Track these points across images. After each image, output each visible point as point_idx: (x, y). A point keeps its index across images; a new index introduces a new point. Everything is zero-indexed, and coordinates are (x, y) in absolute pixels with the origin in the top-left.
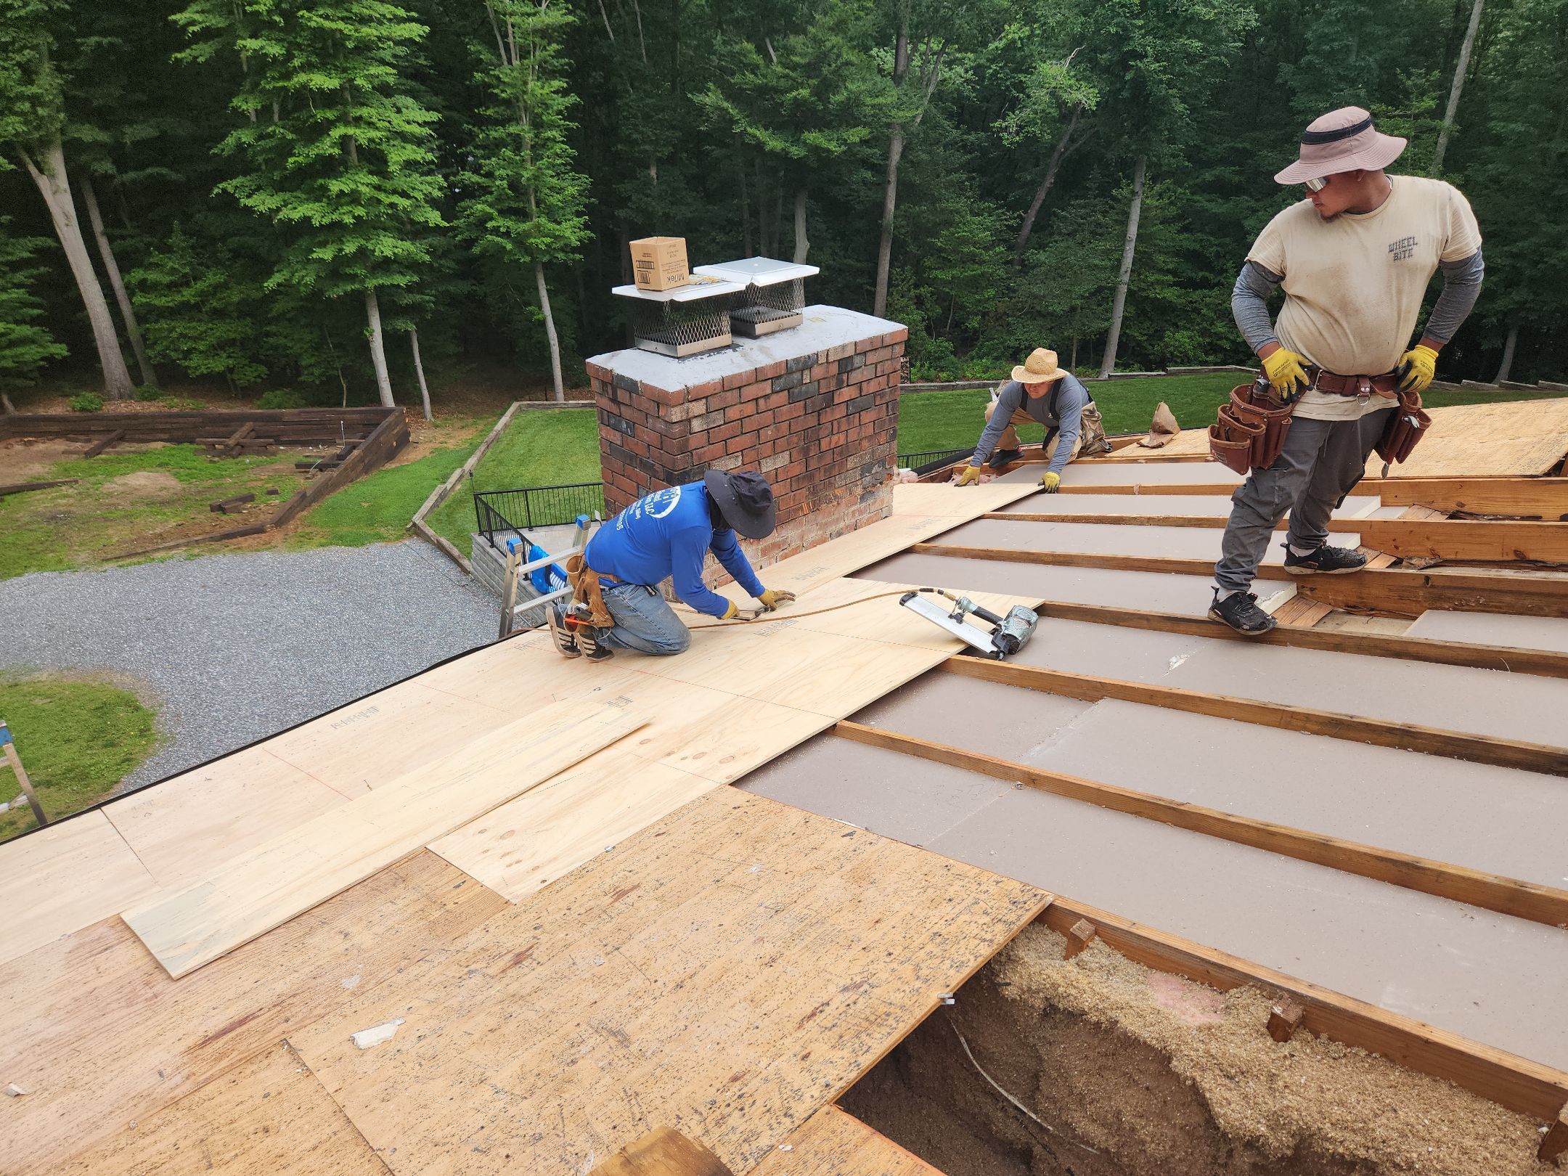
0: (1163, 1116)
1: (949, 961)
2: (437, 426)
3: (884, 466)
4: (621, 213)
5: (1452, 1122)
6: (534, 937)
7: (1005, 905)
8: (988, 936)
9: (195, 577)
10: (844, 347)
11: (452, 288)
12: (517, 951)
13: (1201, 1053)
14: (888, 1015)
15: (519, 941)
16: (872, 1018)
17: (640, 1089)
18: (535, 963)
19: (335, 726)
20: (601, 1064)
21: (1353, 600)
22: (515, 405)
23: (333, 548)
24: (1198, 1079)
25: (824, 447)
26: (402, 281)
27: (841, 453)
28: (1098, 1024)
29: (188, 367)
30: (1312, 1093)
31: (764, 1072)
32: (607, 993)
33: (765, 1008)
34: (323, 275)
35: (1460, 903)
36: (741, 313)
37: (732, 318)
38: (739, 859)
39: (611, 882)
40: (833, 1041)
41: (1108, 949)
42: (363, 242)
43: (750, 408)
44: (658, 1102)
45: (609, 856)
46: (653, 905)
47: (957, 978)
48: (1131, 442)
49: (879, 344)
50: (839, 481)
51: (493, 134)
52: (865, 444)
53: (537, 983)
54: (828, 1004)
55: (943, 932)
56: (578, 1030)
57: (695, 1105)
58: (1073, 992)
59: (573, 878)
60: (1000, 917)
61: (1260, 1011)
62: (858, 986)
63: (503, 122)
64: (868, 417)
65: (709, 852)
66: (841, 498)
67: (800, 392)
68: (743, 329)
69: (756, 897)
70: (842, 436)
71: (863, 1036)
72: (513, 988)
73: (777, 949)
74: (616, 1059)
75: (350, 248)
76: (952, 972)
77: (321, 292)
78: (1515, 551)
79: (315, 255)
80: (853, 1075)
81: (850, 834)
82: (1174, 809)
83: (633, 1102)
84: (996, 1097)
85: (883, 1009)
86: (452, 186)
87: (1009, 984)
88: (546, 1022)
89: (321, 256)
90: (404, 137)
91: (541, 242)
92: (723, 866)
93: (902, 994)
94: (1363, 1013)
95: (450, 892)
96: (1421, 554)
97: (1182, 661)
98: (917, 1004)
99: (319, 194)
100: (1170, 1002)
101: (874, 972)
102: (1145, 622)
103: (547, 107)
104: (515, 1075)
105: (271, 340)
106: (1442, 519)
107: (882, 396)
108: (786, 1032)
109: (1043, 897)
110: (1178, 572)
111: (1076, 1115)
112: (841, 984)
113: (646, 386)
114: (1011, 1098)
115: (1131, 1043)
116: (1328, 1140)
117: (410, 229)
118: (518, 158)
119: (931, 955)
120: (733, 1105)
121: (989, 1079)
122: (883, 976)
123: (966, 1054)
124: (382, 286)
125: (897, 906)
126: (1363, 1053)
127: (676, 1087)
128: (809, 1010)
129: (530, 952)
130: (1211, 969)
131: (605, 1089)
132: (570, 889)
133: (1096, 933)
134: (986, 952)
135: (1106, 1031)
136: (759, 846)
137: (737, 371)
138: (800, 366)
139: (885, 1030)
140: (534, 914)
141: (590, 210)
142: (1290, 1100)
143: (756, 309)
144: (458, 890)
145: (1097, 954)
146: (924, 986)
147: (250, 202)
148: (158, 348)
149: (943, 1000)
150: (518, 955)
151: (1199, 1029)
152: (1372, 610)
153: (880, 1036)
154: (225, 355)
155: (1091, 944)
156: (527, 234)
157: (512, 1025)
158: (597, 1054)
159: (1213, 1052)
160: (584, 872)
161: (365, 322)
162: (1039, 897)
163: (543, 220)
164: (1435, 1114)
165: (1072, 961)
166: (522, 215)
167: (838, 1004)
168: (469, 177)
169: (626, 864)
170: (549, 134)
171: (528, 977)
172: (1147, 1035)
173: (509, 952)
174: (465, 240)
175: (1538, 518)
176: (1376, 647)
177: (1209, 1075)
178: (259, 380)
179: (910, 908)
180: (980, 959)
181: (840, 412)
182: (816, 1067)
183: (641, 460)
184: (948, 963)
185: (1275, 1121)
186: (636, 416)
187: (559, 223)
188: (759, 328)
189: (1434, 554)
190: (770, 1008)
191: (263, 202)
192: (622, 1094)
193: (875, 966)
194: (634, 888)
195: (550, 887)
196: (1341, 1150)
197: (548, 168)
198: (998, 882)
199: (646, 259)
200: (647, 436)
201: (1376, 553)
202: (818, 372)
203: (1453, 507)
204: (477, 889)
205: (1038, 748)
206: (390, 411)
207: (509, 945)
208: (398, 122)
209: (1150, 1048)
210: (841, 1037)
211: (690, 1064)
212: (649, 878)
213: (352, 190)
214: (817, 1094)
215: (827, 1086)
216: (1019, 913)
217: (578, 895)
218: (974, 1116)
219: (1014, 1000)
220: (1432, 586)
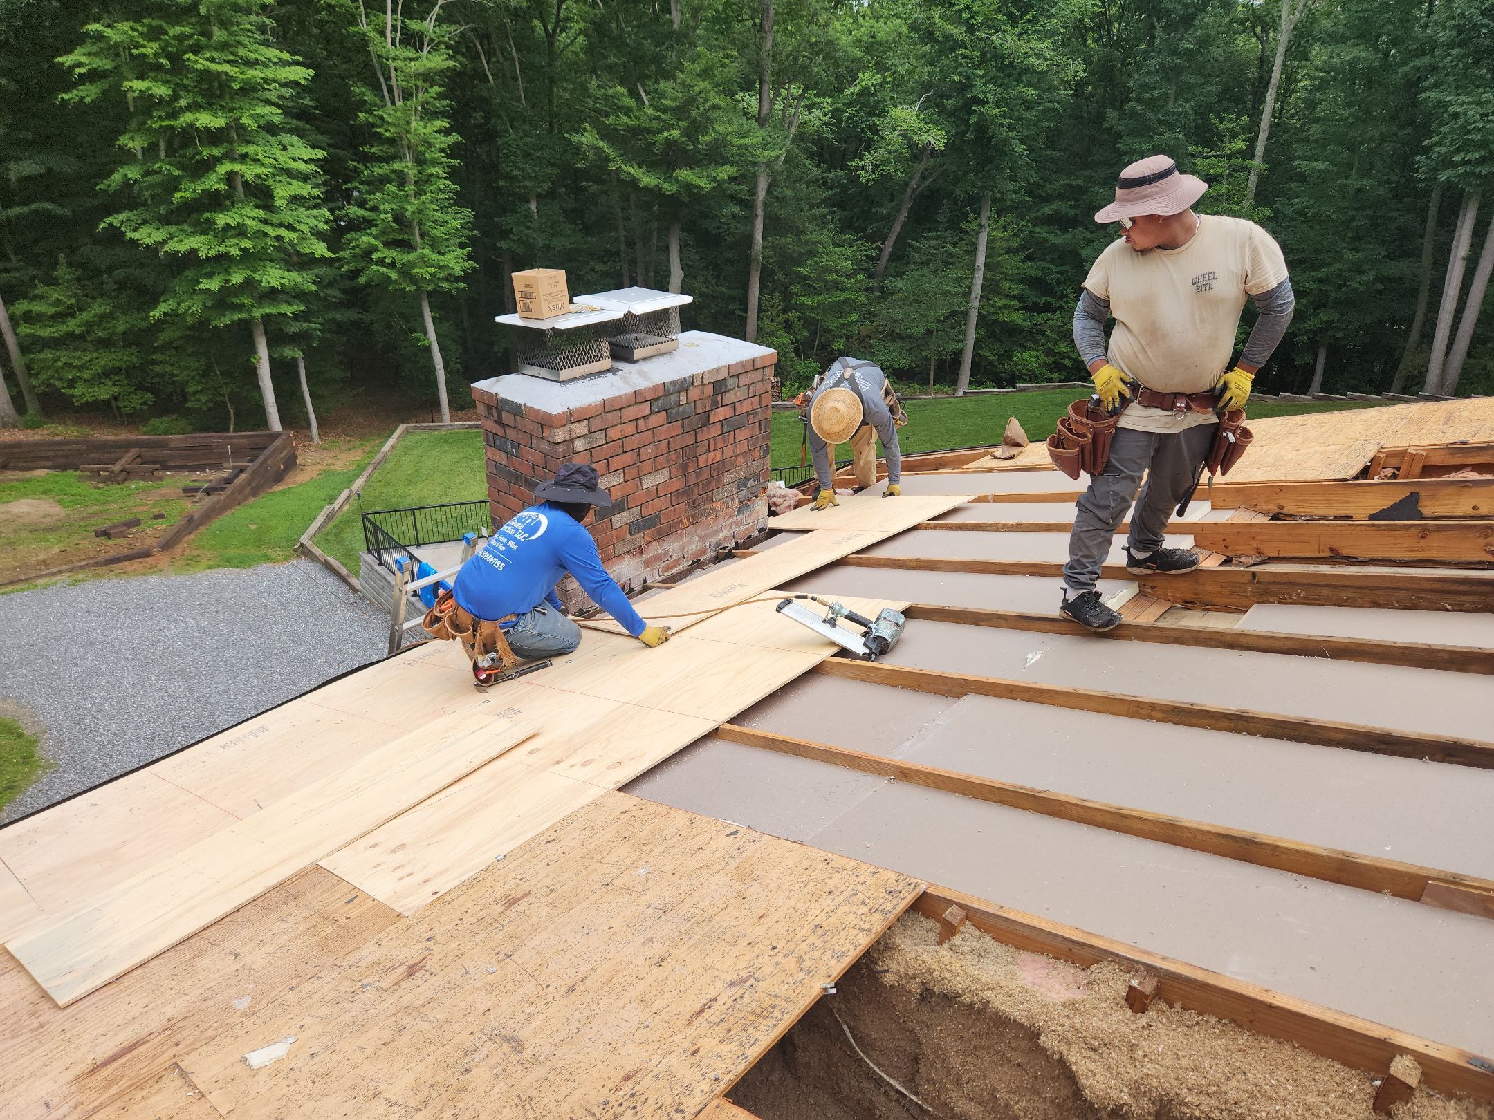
0: (1036, 1091)
1: (830, 952)
2: (323, 449)
3: (758, 480)
4: (503, 245)
5: (1296, 1081)
6: (427, 949)
7: (882, 895)
8: (866, 926)
9: (80, 602)
10: (717, 370)
11: (338, 316)
12: (410, 963)
13: (1066, 1028)
14: (774, 1007)
15: (412, 953)
16: (758, 1011)
17: (534, 1094)
18: (428, 973)
19: (224, 747)
20: (495, 1071)
21: (1189, 596)
22: (402, 427)
23: (220, 570)
24: (1065, 1053)
25: (701, 464)
26: (288, 310)
27: (718, 469)
28: (971, 1005)
29: (73, 396)
30: (1169, 1061)
31: (656, 1069)
32: (500, 1001)
33: (655, 1008)
34: (209, 304)
35: (1295, 875)
36: (620, 339)
37: (611, 344)
38: (627, 862)
39: (502, 891)
40: (722, 1036)
41: (978, 933)
42: (250, 273)
43: (630, 428)
44: (552, 1106)
45: (500, 865)
46: (544, 911)
47: (838, 967)
48: (985, 455)
49: (750, 367)
50: (716, 495)
51: (377, 171)
52: (740, 459)
53: (430, 994)
54: (716, 1000)
55: (824, 924)
56: (472, 1038)
57: (589, 1107)
58: (947, 975)
59: (464, 888)
60: (877, 906)
61: (1118, 984)
62: (744, 981)
63: (387, 159)
64: (742, 435)
65: (598, 857)
66: (720, 511)
67: (677, 413)
68: (622, 354)
69: (644, 898)
70: (718, 453)
71: (750, 1029)
72: (407, 999)
73: (665, 949)
74: (510, 1065)
75: (237, 278)
76: (833, 962)
77: (208, 321)
78: (1330, 548)
79: (201, 286)
80: (741, 1068)
81: (734, 833)
82: (1034, 796)
83: (528, 1107)
84: (879, 1082)
85: (768, 1001)
86: (337, 219)
87: (888, 971)
88: (440, 1032)
89: (208, 287)
90: (290, 174)
91: (425, 272)
92: (612, 870)
93: (787, 986)
94: (1212, 982)
95: (341, 908)
96: (1247, 553)
97: (1038, 657)
98: (800, 995)
99: (206, 228)
100: (1037, 981)
101: (759, 966)
102: (1003, 622)
103: (430, 145)
104: (409, 1086)
105: (158, 368)
106: (1265, 520)
107: (755, 415)
108: (676, 1029)
109: (916, 885)
110: (1031, 574)
111: (954, 1095)
112: (728, 980)
113: (530, 409)
114: (892, 1082)
115: (1003, 1022)
116: (1185, 1104)
117: (298, 261)
118: (402, 193)
119: (813, 947)
120: (625, 1104)
121: (871, 1064)
122: (768, 969)
123: (850, 1042)
124: (269, 315)
125: (780, 901)
126: (1213, 1020)
127: (569, 1090)
128: (698, 1007)
129: (423, 963)
130: (1075, 949)
131: (499, 1096)
132: (461, 900)
133: (967, 918)
134: (865, 941)
135: (979, 1012)
136: (647, 848)
137: (617, 394)
138: (677, 388)
139: (770, 1022)
140: (426, 925)
141: (473, 241)
142: (1150, 1068)
143: (633, 335)
144: (350, 905)
145: (968, 938)
146: (807, 977)
147: (136, 236)
148: (43, 377)
149: (825, 989)
150: (411, 967)
151: (1064, 1005)
152: (1207, 605)
153: (765, 1028)
154: (110, 384)
155: (962, 929)
156: (412, 265)
157: (405, 1038)
158: (492, 1061)
159: (1078, 1026)
160: (475, 882)
161: (252, 349)
162: (913, 886)
163: (427, 251)
164: (1281, 1074)
165: (946, 945)
166: (407, 246)
167: (726, 999)
168: (354, 211)
169: (516, 872)
170: (432, 170)
171: (421, 989)
172: (1016, 1013)
173: (401, 964)
174: (351, 271)
175: (1349, 518)
176: (1211, 639)
177: (1074, 1048)
178: (145, 407)
179: (792, 902)
180: (859, 948)
181: (715, 431)
182: (705, 1062)
183: (526, 480)
184: (829, 953)
185: (1137, 1089)
186: (522, 438)
187: (443, 254)
188: (637, 354)
189: (1259, 553)
190: (660, 1007)
191: (148, 235)
192: (516, 1100)
193: (760, 960)
194: (525, 895)
195: (442, 899)
196: (1197, 1114)
197: (432, 202)
198: (874, 874)
199: (526, 289)
200: (532, 455)
201: (1209, 553)
202: (694, 393)
203: (1274, 509)
204: (370, 904)
205: (908, 743)
206: (278, 435)
207: (401, 957)
208: (284, 159)
209: (1021, 1026)
210: (729, 1031)
211: (583, 1066)
212: (538, 886)
213: (238, 223)
214: (706, 1088)
215: (717, 1079)
216: (895, 902)
217: (470, 905)
218: (858, 1102)
219: (892, 987)
220: (1259, 582)
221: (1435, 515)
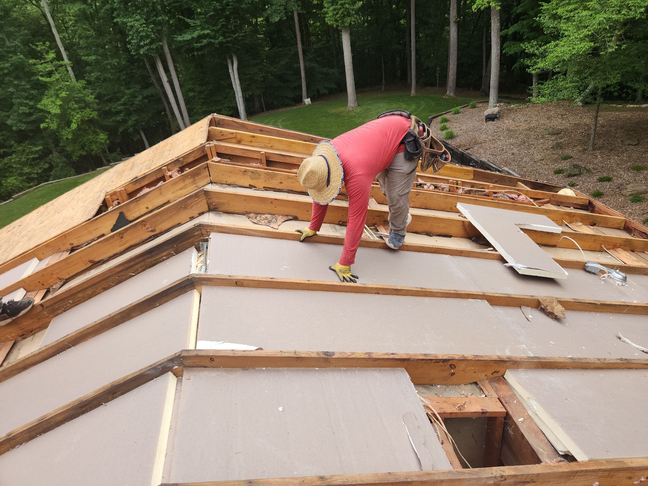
78: (89, 261)
96: (55, 282)
106: (66, 255)
175: (103, 235)
189: (61, 279)
203: (70, 247)
220: (47, 307)
221: (135, 218)
